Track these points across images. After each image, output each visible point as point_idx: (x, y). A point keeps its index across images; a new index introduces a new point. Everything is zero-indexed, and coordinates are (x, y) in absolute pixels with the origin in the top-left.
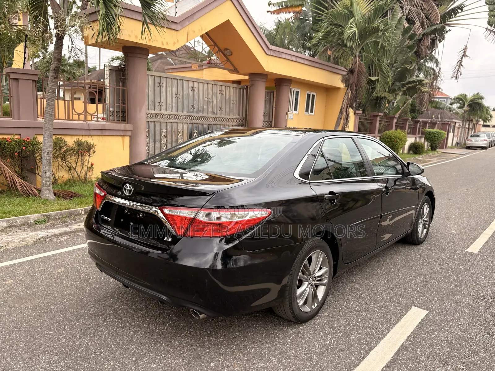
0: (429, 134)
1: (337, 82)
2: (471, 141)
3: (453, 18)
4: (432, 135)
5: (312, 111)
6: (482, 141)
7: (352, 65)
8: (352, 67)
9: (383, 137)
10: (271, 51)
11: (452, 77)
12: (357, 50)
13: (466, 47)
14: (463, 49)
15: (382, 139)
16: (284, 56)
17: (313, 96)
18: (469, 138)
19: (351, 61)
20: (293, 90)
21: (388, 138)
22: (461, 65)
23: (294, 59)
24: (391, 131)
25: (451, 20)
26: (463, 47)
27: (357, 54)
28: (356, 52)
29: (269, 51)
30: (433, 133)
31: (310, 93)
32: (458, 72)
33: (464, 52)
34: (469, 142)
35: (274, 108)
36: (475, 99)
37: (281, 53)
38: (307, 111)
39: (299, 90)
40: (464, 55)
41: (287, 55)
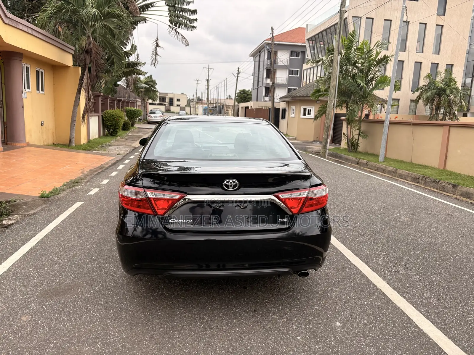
0: (130, 112)
1: (68, 60)
2: (151, 117)
3: (146, 11)
4: (133, 113)
5: (42, 90)
6: (159, 117)
7: (86, 45)
8: (86, 47)
9: (105, 116)
10: (9, 20)
11: (151, 65)
12: (89, 31)
13: (157, 38)
14: (155, 41)
15: (104, 118)
16: (21, 27)
17: (42, 73)
18: (149, 114)
19: (85, 41)
20: (23, 65)
21: (110, 117)
22: (156, 54)
23: (30, 31)
24: (108, 110)
25: (145, 12)
26: (156, 39)
27: (90, 34)
28: (88, 33)
29: (7, 19)
30: (133, 111)
31: (38, 70)
32: (155, 60)
33: (157, 43)
34: (150, 118)
35: (3, 85)
36: (148, 81)
37: (18, 23)
38: (38, 89)
39: (29, 66)
40: (157, 45)
41: (24, 26)
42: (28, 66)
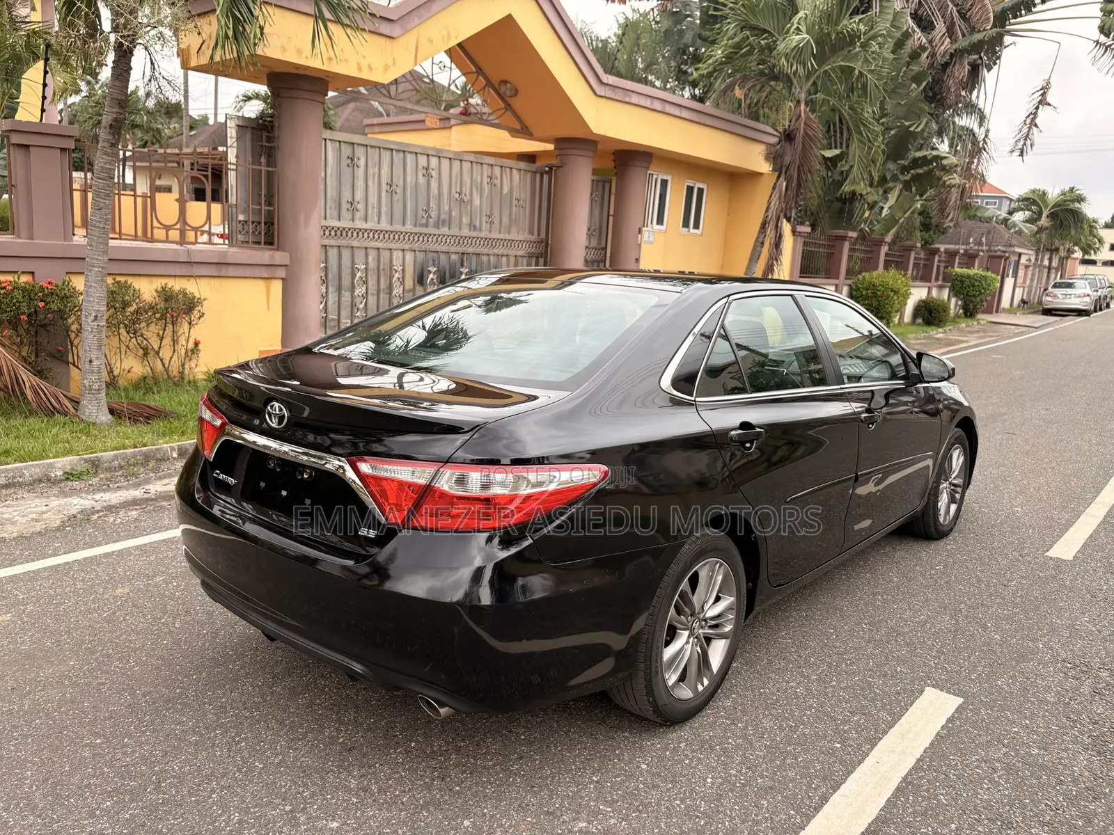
0: (961, 281)
1: (755, 159)
2: (1055, 296)
3: (1021, 16)
4: (967, 282)
5: (696, 226)
6: (1079, 297)
7: (790, 122)
8: (789, 126)
9: (857, 286)
10: (607, 88)
11: (1012, 152)
12: (801, 88)
13: (1048, 83)
14: (1040, 87)
15: (855, 290)
16: (635, 99)
17: (701, 191)
18: (1050, 289)
19: (788, 113)
20: (655, 177)
21: (867, 289)
22: (1033, 124)
23: (658, 105)
24: (875, 274)
25: (1019, 20)
26: (1041, 83)
27: (803, 96)
28: (799, 93)
29: (603, 87)
30: (969, 277)
31: (692, 185)
32: (1026, 139)
33: (1043, 95)
34: (1049, 299)
35: (611, 218)
36: (1065, 201)
37: (629, 93)
38: (686, 224)
39: (669, 178)
40: (1043, 102)
41: (641, 96)
42: (665, 178)
